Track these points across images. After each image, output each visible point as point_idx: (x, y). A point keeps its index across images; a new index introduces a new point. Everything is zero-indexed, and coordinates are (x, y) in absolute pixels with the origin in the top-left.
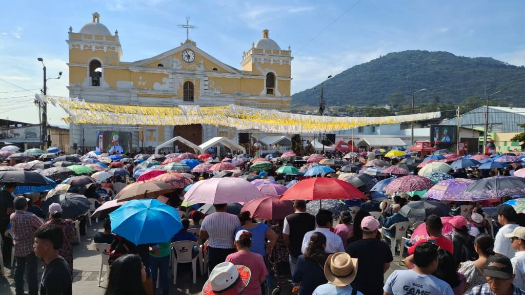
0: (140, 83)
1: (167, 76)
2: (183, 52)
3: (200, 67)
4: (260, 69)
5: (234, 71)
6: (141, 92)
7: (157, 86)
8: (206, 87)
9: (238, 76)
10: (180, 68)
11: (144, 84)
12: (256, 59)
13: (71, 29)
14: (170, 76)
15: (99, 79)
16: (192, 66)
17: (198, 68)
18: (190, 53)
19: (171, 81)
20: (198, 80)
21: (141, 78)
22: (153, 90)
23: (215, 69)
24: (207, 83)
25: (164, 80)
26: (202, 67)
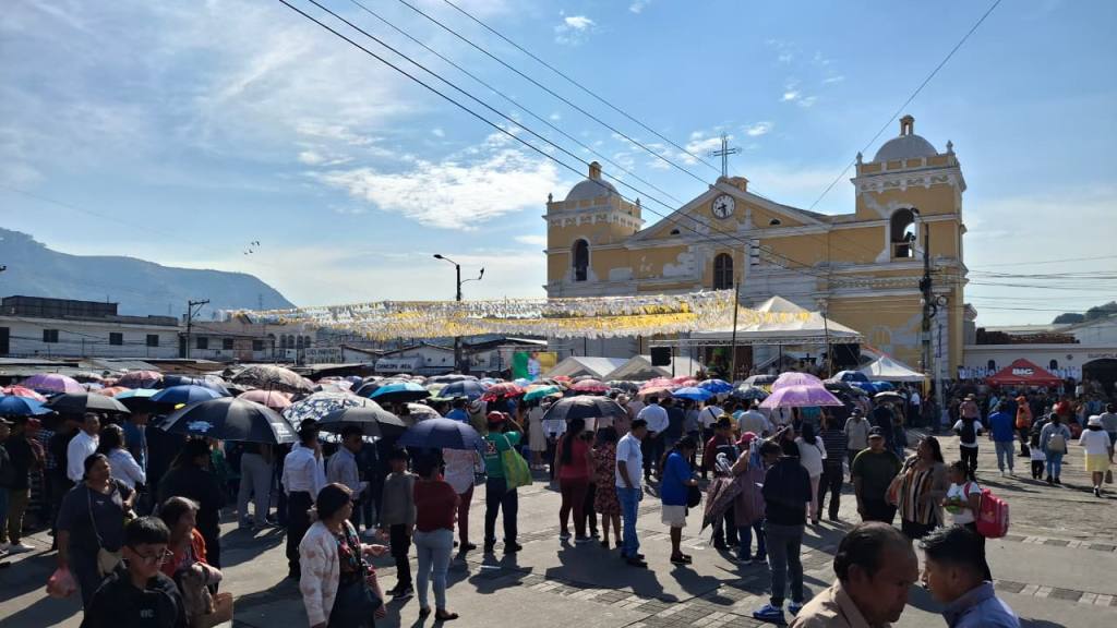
0: (642, 268)
1: (684, 249)
2: (714, 200)
3: (742, 223)
4: (874, 205)
5: (814, 221)
6: (643, 284)
7: (669, 269)
8: (756, 260)
9: (821, 229)
10: (707, 231)
11: (648, 269)
12: (864, 187)
13: (550, 197)
14: (691, 249)
15: (585, 269)
16: (728, 224)
17: (740, 227)
18: (727, 201)
19: (692, 257)
20: (740, 250)
21: (643, 259)
22: (662, 277)
23: (775, 222)
24: (757, 252)
25: (681, 257)
26: (748, 222)
